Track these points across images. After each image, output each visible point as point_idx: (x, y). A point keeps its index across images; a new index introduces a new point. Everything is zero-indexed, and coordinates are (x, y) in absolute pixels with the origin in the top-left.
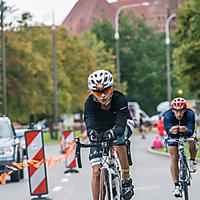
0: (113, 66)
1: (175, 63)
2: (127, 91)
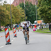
0: (24, 13)
1: (38, 12)
2: (27, 18)
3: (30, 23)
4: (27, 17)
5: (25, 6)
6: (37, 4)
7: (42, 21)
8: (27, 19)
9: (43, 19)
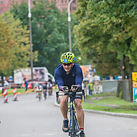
1: (75, 36)
3: (47, 74)
4: (36, 52)
5: (30, 15)
6: (72, 9)
7: (89, 67)
8: (36, 60)
9: (95, 62)
